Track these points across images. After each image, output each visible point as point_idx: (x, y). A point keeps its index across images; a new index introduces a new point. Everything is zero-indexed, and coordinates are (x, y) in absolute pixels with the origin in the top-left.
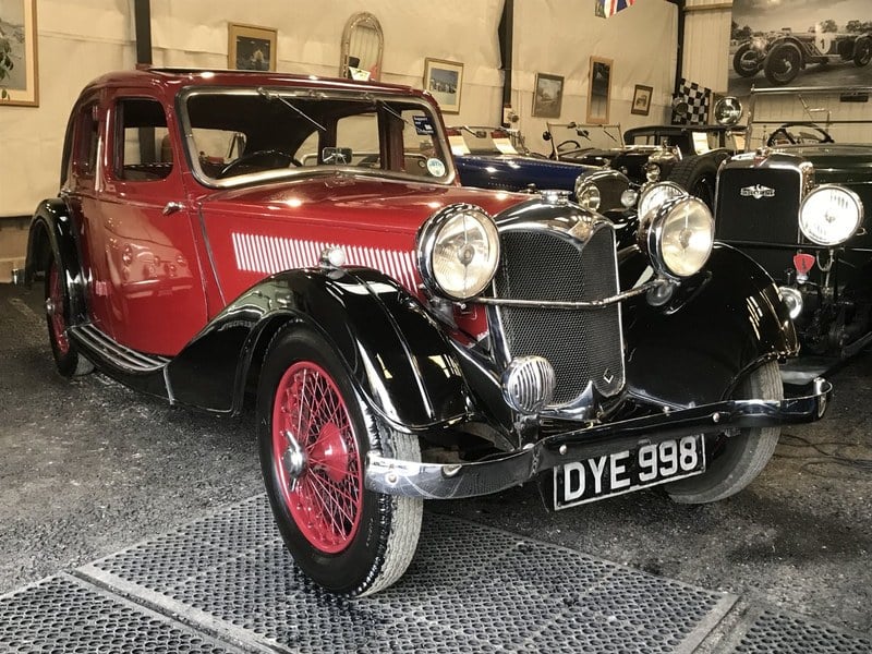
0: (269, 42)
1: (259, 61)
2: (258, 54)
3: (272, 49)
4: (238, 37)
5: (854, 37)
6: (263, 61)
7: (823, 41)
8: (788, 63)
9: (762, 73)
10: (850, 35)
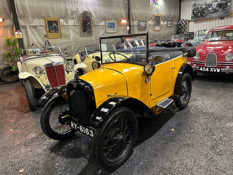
0: (57, 21)
1: (55, 26)
2: (54, 24)
3: (58, 23)
4: (47, 21)
5: (222, 3)
6: (56, 26)
7: (214, 4)
8: (206, 11)
9: (199, 14)
10: (221, 2)
